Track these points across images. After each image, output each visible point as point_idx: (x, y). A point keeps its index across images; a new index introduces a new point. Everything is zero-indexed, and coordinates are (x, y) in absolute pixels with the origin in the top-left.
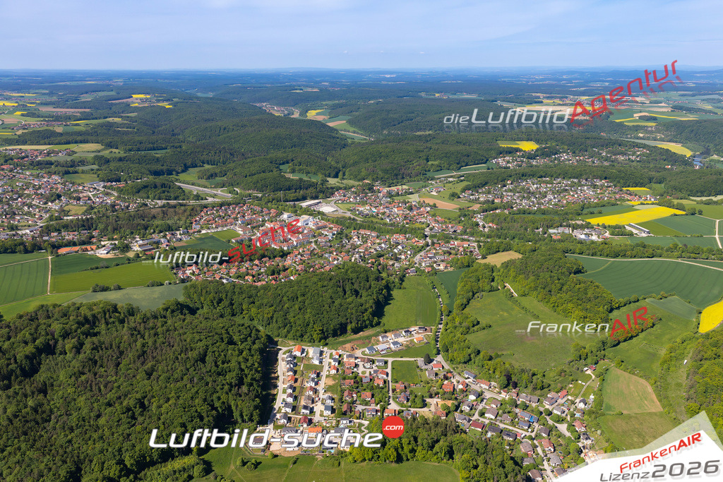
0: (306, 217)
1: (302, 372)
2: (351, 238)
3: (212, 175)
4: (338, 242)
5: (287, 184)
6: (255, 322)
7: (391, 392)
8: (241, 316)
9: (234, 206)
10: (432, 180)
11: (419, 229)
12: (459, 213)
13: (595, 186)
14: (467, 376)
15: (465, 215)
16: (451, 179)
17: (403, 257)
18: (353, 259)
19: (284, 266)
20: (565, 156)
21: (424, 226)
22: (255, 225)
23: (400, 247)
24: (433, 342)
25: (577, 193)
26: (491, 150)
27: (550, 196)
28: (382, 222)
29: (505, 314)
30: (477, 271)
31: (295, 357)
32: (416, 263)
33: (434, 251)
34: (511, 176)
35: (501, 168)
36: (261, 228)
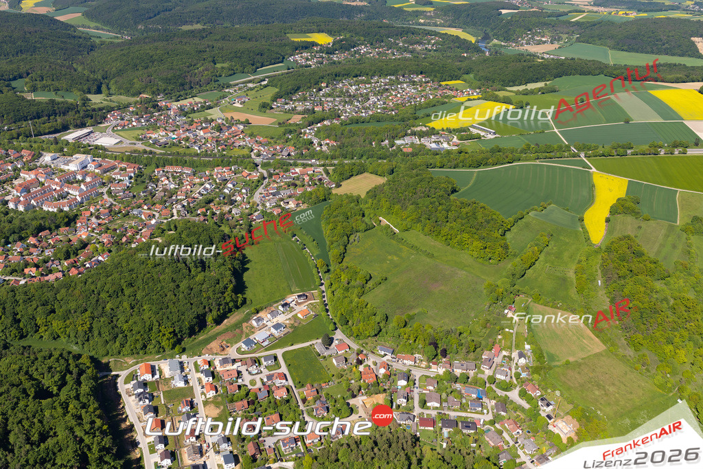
0: (81, 157)
1: (166, 407)
2: (158, 180)
4: (141, 188)
5: (34, 109)
7: (300, 403)
10: (228, 87)
13: (414, 83)
14: (383, 353)
15: (291, 132)
16: (251, 85)
17: (239, 198)
18: (175, 212)
19: (79, 241)
20: (363, 49)
21: (246, 152)
22: (3, 178)
23: (229, 185)
24: (324, 314)
25: (399, 93)
26: (285, 45)
27: (373, 99)
28: (188, 151)
29: (395, 258)
30: (341, 206)
31: (145, 384)
32: (258, 205)
33: (276, 185)
35: (302, 66)
36: (16, 182)
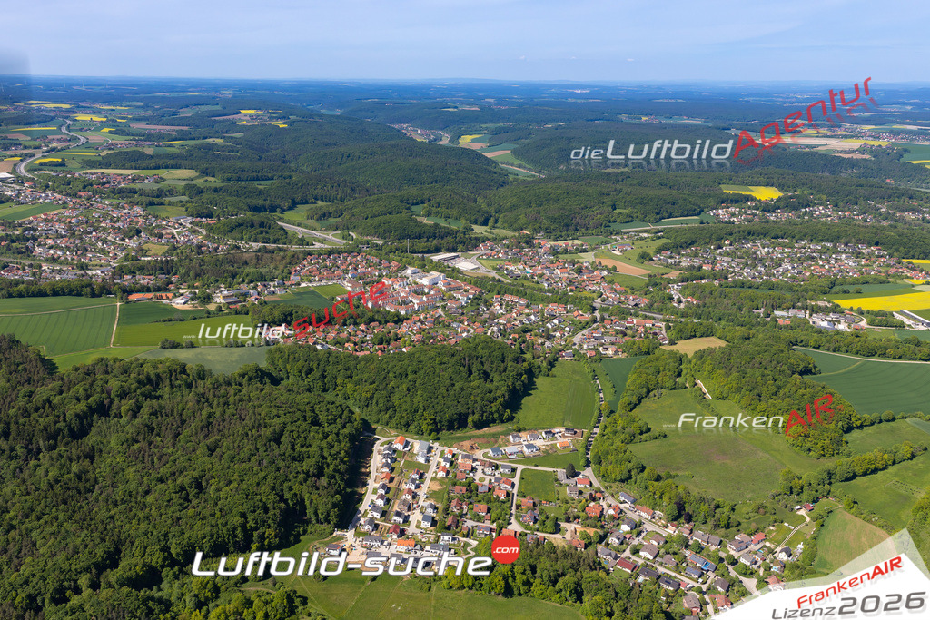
1: (401, 470)
2: (491, 304)
3: (324, 215)
4: (473, 309)
5: (418, 230)
6: (350, 403)
7: (514, 508)
8: (334, 393)
9: (346, 255)
10: (617, 234)
11: (586, 298)
12: (647, 282)
14: (622, 499)
15: (656, 285)
17: (558, 334)
18: (489, 332)
19: (396, 335)
20: (821, 210)
21: (594, 295)
22: (368, 280)
23: (555, 321)
24: (582, 450)
25: (829, 263)
27: (786, 265)
28: (536, 286)
30: (657, 359)
31: (395, 451)
32: (575, 344)
33: (603, 330)
34: (731, 234)
35: (721, 222)
